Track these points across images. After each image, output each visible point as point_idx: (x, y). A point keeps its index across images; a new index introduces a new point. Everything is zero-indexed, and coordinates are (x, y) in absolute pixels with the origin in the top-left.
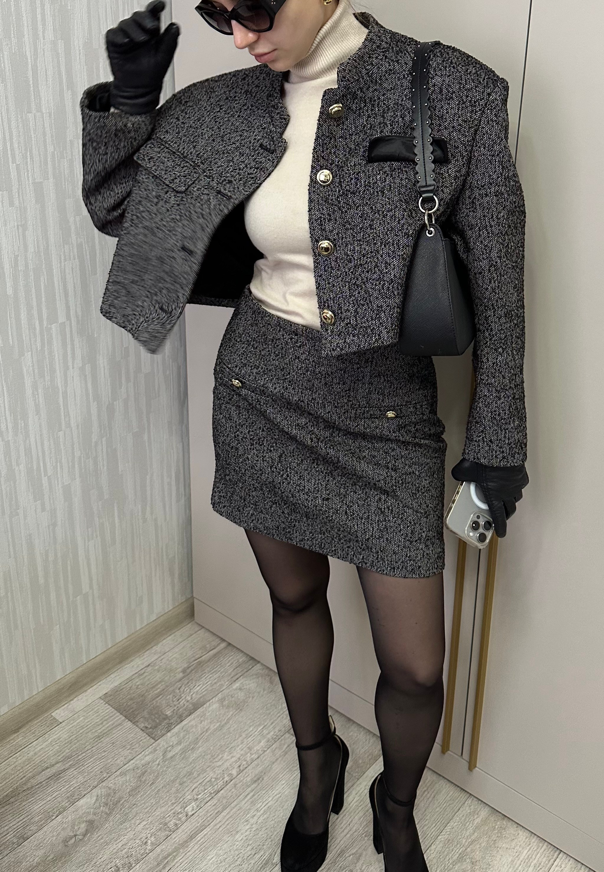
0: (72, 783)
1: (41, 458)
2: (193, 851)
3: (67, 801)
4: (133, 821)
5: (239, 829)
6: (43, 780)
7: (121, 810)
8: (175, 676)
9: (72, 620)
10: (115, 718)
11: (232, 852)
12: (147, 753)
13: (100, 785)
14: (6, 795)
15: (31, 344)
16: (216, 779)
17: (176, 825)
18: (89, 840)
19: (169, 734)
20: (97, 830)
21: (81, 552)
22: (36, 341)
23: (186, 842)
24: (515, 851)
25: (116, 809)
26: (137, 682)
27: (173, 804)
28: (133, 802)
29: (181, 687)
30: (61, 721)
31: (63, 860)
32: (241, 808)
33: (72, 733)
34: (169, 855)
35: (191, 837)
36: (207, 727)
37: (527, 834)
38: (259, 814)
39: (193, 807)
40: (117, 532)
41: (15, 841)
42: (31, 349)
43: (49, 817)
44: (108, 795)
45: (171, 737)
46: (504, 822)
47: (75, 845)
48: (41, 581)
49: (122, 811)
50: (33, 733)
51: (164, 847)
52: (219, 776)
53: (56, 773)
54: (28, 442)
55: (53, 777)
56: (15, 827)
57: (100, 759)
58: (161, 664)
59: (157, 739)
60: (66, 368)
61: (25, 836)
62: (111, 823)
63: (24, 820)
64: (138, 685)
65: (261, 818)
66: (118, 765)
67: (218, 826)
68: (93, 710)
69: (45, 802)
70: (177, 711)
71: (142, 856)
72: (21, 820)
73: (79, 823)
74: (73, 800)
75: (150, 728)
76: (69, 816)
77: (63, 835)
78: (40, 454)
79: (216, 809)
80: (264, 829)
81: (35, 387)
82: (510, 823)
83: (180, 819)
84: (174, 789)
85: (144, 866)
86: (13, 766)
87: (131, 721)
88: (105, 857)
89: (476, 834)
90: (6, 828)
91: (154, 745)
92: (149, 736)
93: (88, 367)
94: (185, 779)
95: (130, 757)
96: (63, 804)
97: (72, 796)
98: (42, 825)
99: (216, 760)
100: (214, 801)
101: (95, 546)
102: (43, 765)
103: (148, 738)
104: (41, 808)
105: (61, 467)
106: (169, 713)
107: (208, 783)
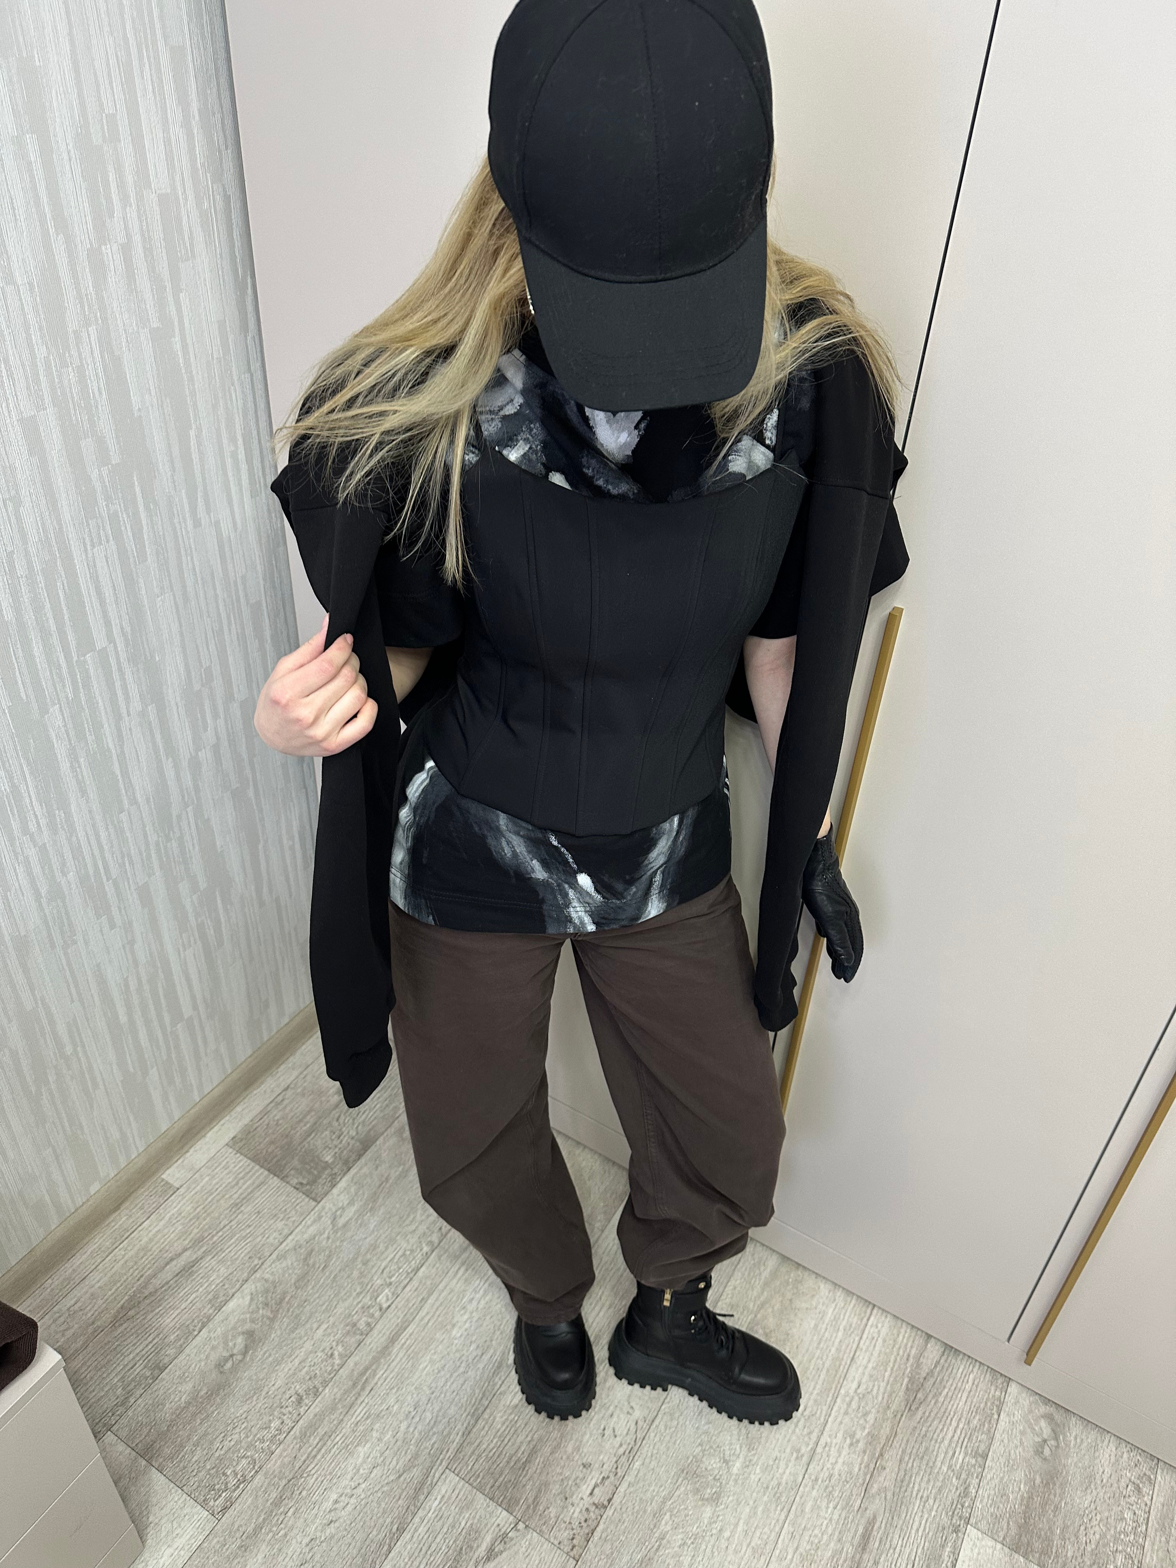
0: (211, 1279)
1: (98, 857)
2: (398, 1359)
3: (210, 1306)
4: (308, 1326)
5: (455, 1320)
6: (169, 1279)
7: (288, 1310)
8: (328, 1101)
9: (174, 1056)
10: (254, 1174)
11: (451, 1355)
12: (309, 1223)
13: (253, 1277)
14: (122, 1307)
15: (57, 693)
16: (412, 1251)
17: (368, 1324)
18: (252, 1360)
19: (335, 1191)
20: (261, 1344)
21: (176, 968)
22: (64, 686)
23: (386, 1348)
24: (818, 1311)
25: (281, 1311)
26: (275, 1116)
27: (359, 1294)
28: (303, 1298)
29: (339, 1116)
30: (178, 1186)
31: (222, 1393)
32: (452, 1291)
33: (197, 1202)
34: (366, 1369)
35: (393, 1340)
36: (386, 1175)
37: (829, 1286)
38: (478, 1296)
39: (387, 1296)
40: (223, 929)
41: (148, 1374)
42: (59, 700)
43: (188, 1333)
44: (267, 1291)
45: (338, 1195)
46: (799, 1273)
47: (234, 1369)
48: (123, 1019)
49: (290, 1314)
50: (141, 1208)
51: (357, 1358)
52: (414, 1247)
53: (185, 1266)
54: (74, 839)
55: (183, 1272)
56: (144, 1352)
57: (245, 1238)
58: (305, 1084)
59: (319, 1199)
60: (118, 718)
61: (161, 1365)
62: (279, 1332)
63: (155, 1341)
64: (278, 1120)
65: (483, 1302)
66: (272, 1245)
67: (426, 1320)
68: (220, 1164)
69: (179, 1310)
70: (340, 1155)
71: (330, 1374)
72: (151, 1342)
73: (234, 1337)
74: (218, 1302)
75: (307, 1184)
76: (217, 1328)
77: (214, 1357)
78: (97, 852)
79: (418, 1296)
80: (488, 1318)
81: (73, 757)
82: (806, 1274)
83: (372, 1316)
84: (356, 1273)
85: (335, 1390)
86: (122, 1262)
87: (278, 1177)
88: (279, 1383)
89: (765, 1293)
90: (131, 1356)
91: (317, 1209)
92: (308, 1196)
93: (151, 709)
94: (369, 1256)
95: (286, 1231)
96: (205, 1311)
97: (216, 1297)
98: (181, 1346)
99: (407, 1222)
100: (415, 1283)
101: (194, 955)
102: (165, 1255)
103: (307, 1199)
104: (176, 1320)
105: (131, 863)
106: (329, 1158)
107: (402, 1259)
